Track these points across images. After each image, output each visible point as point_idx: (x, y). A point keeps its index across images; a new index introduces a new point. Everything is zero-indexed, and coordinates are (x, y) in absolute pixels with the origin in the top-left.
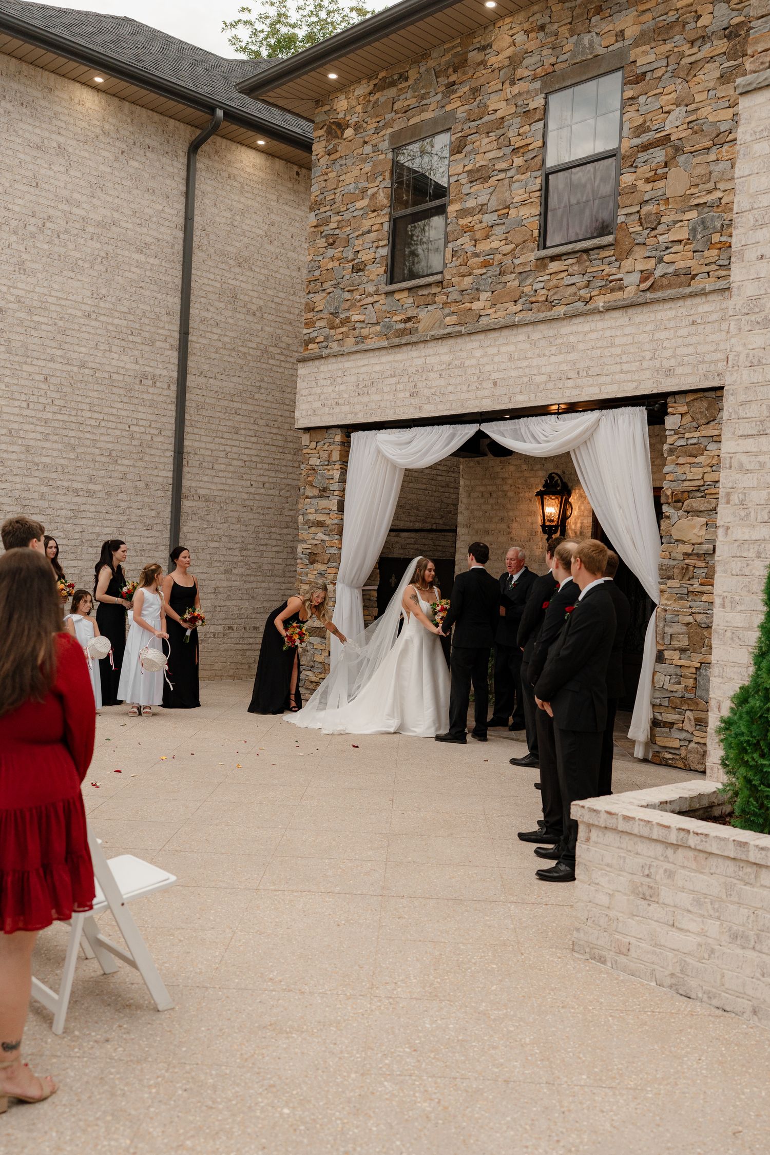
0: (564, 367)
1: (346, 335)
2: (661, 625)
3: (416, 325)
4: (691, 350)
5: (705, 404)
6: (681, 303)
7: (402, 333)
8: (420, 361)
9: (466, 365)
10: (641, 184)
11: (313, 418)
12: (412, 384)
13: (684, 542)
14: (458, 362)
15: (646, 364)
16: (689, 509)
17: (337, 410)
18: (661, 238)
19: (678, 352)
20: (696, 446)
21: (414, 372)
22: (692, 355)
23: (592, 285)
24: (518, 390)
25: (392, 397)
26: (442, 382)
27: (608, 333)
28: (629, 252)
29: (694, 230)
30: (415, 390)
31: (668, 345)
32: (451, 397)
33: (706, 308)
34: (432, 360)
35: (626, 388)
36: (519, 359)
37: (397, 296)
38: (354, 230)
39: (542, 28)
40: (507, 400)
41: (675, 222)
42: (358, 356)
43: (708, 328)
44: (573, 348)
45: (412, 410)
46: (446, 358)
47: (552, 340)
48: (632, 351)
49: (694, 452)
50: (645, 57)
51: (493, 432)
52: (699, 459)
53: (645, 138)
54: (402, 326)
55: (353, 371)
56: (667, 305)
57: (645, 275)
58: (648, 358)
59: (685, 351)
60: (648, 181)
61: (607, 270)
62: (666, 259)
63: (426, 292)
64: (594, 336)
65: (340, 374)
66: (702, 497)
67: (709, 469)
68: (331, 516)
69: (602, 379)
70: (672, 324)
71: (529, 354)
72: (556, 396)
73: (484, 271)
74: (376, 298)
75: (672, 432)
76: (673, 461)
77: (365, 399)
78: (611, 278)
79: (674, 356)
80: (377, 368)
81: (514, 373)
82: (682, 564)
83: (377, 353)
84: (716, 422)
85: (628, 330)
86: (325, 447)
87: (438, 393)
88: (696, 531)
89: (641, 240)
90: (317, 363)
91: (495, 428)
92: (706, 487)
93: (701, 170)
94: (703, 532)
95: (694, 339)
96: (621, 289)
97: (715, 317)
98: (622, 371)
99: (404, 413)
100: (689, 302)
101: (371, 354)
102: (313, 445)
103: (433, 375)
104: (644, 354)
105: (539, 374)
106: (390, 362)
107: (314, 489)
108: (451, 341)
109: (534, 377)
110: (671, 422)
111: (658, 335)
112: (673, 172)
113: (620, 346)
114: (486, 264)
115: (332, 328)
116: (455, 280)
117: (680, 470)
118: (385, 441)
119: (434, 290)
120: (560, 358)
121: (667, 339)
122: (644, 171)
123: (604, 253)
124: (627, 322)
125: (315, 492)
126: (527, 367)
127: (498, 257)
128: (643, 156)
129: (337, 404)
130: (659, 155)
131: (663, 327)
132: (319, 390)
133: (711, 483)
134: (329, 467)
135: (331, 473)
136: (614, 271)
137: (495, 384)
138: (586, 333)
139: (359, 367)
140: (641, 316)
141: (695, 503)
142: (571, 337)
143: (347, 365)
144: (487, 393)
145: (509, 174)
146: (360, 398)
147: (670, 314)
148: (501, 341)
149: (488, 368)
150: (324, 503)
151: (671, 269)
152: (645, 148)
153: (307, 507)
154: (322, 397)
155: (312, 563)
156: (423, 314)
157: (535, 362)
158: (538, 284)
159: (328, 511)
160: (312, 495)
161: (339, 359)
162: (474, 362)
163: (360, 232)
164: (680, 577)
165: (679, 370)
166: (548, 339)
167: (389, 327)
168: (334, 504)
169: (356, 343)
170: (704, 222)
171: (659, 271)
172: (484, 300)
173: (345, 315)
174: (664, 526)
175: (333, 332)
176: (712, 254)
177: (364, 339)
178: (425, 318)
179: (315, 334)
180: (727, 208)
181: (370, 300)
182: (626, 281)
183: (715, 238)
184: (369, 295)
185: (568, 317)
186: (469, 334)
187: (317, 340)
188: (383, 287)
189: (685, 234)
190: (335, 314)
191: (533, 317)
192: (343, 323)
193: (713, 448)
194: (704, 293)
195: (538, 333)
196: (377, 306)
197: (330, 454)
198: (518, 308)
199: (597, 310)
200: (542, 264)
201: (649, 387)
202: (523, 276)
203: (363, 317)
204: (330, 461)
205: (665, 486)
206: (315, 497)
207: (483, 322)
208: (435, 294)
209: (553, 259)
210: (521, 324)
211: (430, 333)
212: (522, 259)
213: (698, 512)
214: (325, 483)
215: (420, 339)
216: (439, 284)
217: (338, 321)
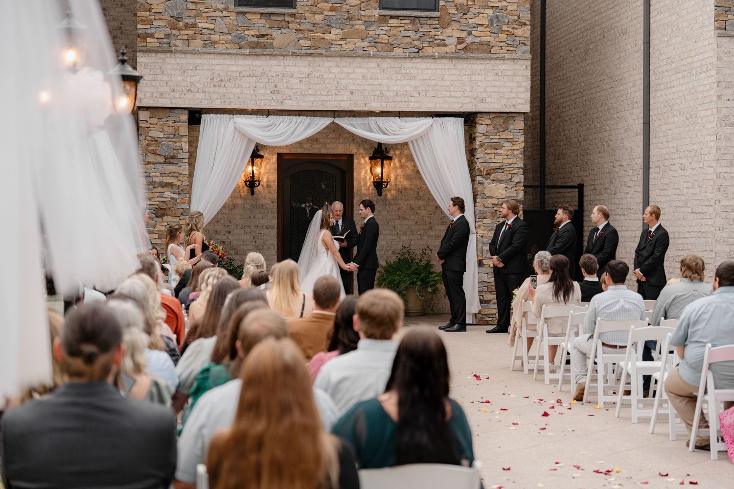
0: (408, 88)
1: (191, 37)
2: (480, 245)
3: (270, 41)
4: (496, 89)
5: (502, 120)
6: (488, 61)
7: (256, 45)
8: (280, 69)
9: (324, 77)
11: (160, 100)
12: (273, 85)
13: (491, 197)
14: (318, 74)
15: (467, 94)
16: (495, 179)
17: (191, 95)
18: (470, 21)
19: (488, 89)
20: (497, 143)
21: (274, 75)
22: (497, 92)
23: (423, 39)
24: (372, 99)
25: (252, 92)
26: (303, 86)
27: (439, 72)
28: (449, 25)
29: (491, 21)
30: (276, 89)
31: (481, 85)
32: (312, 98)
33: (504, 67)
34: (290, 70)
35: (454, 107)
36: (371, 79)
37: (249, 16)
40: (362, 105)
41: (479, 13)
42: (212, 56)
43: (506, 79)
45: (273, 103)
46: (306, 70)
47: (398, 70)
48: (457, 85)
49: (496, 147)
51: (347, 124)
52: (499, 151)
54: (256, 39)
55: (206, 67)
56: (479, 62)
57: (460, 41)
58: (468, 90)
59: (492, 89)
61: (433, 32)
62: (474, 33)
63: (280, 18)
64: (429, 72)
65: (191, 67)
66: (502, 172)
67: (506, 157)
68: (180, 178)
69: (437, 99)
70: (483, 73)
71: (379, 77)
72: (403, 106)
73: (334, 13)
74: (225, 14)
75: (482, 135)
76: (482, 151)
77: (223, 90)
78: (436, 37)
79: (485, 92)
80: (234, 68)
81: (368, 88)
82: (491, 210)
83: (234, 57)
84: (508, 130)
85: (453, 72)
86: (170, 123)
87: (299, 93)
88: (500, 191)
89: (455, 18)
90: (162, 55)
91: (347, 122)
92: (505, 167)
94: (504, 192)
95: (498, 84)
96: (445, 45)
97: (509, 73)
98: (451, 96)
99: (265, 105)
100: (493, 62)
101: (227, 57)
102: (154, 121)
103: (292, 80)
104: (465, 88)
105: (388, 91)
106: (249, 65)
107: (158, 157)
108: (310, 59)
109: (384, 92)
110: (481, 129)
111: (474, 78)
113: (448, 80)
114: (334, 9)
115: (174, 28)
116: (307, 15)
117: (488, 157)
118: (249, 124)
119: (287, 18)
120: (405, 82)
121: (480, 81)
123: (430, 22)
124: (453, 67)
125: (162, 160)
126: (378, 85)
127: (346, 7)
129: (190, 91)
131: (477, 74)
132: (166, 78)
133: (507, 165)
134: (174, 140)
135: (178, 144)
136: (439, 34)
137: (352, 93)
138: (423, 69)
139: (213, 65)
140: (462, 65)
141: (499, 176)
142: (412, 70)
143: (198, 61)
144: (345, 98)
146: (216, 89)
147: (482, 67)
148: (355, 65)
149: (344, 81)
150: (170, 168)
151: (477, 40)
153: (151, 171)
154: (171, 84)
155: (161, 216)
156: (276, 34)
157: (385, 83)
158: (381, 32)
159: (177, 175)
160: (156, 162)
161: (189, 56)
162: (332, 76)
164: (492, 218)
165: (489, 100)
166: (395, 69)
167: (241, 38)
168: (184, 169)
169: (205, 46)
170: (497, 17)
171: (469, 40)
172: (335, 34)
173: (190, 21)
174: (479, 188)
175: (176, 32)
176: (503, 36)
177: (214, 43)
178: (279, 37)
179: (153, 31)
180: (511, 13)
181: (218, 14)
182: (447, 42)
183: (505, 28)
184: (218, 10)
185: (411, 58)
186: (327, 56)
187: (156, 36)
188: (232, 7)
189: (485, 22)
190: (178, 19)
191: (385, 54)
192: (187, 26)
193: (507, 145)
194: (503, 59)
195: (386, 64)
196: (227, 20)
197: (177, 130)
198: (366, 44)
199: (433, 57)
200: (384, 19)
201: (469, 108)
202: (368, 23)
203: (212, 26)
204: (176, 135)
205: (478, 165)
206: (160, 163)
207: (334, 48)
208: (288, 22)
209: (392, 17)
210: (374, 57)
211: (291, 50)
212: (367, 12)
213: (500, 181)
214: (172, 153)
215: (283, 53)
216: (293, 15)
217: (181, 24)
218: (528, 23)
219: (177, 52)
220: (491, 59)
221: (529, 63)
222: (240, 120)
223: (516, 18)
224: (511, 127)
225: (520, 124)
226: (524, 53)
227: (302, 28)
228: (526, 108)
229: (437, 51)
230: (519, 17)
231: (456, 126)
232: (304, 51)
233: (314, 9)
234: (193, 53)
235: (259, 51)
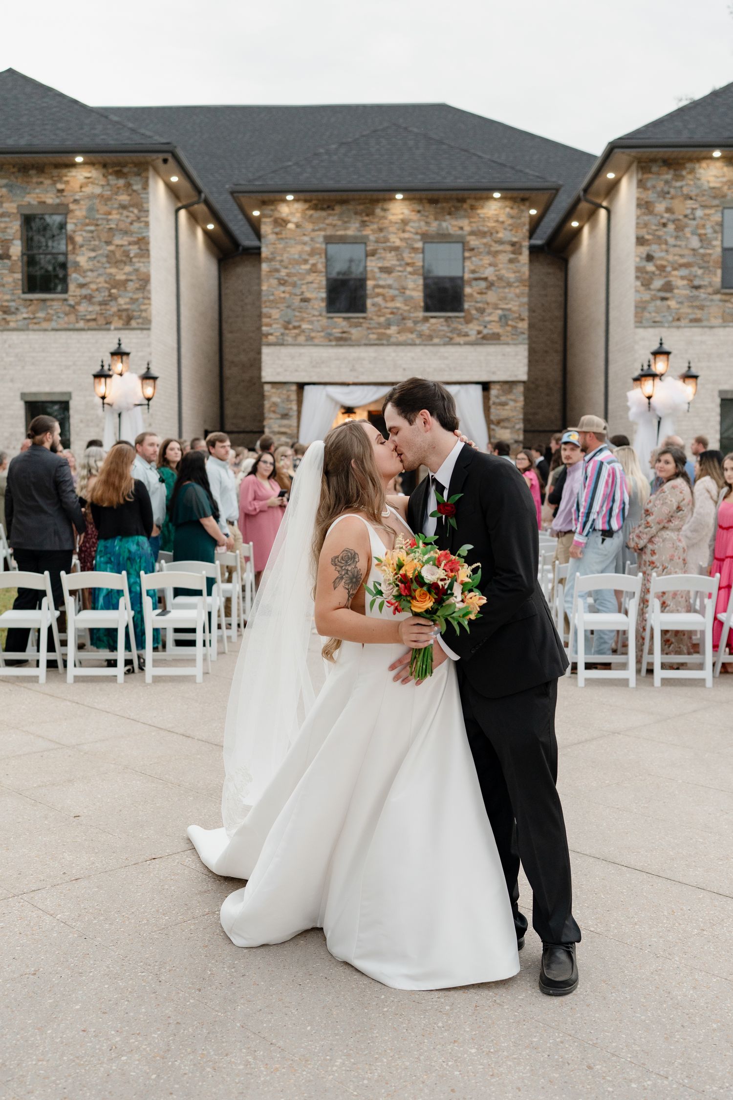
0: (442, 366)
1: (297, 335)
3: (350, 336)
4: (503, 365)
5: (508, 387)
6: (498, 346)
7: (340, 339)
8: (356, 354)
9: (386, 359)
10: (475, 295)
12: (351, 365)
14: (381, 358)
15: (483, 369)
16: (503, 426)
17: (297, 374)
18: (486, 318)
19: (498, 365)
20: (505, 402)
21: (353, 359)
22: (504, 367)
23: (454, 332)
25: (337, 370)
26: (372, 366)
27: (464, 354)
28: (471, 321)
29: (501, 318)
30: (353, 368)
31: (493, 362)
32: (377, 374)
33: (509, 349)
34: (363, 355)
35: (474, 378)
36: (418, 360)
37: (336, 320)
38: (301, 280)
39: (419, 212)
41: (492, 313)
42: (311, 347)
43: (511, 357)
44: (446, 358)
45: (352, 378)
46: (374, 355)
47: (436, 353)
48: (476, 362)
49: (504, 404)
50: (473, 242)
52: (507, 407)
53: (476, 275)
54: (340, 335)
55: (307, 354)
56: (492, 346)
57: (479, 332)
58: (484, 366)
59: (501, 365)
60: (479, 293)
62: (489, 326)
63: (356, 320)
64: (457, 354)
65: (297, 355)
66: (508, 422)
67: (511, 411)
68: (291, 428)
69: (462, 373)
70: (495, 354)
71: (423, 358)
73: (392, 316)
74: (320, 318)
75: (494, 396)
76: (495, 407)
77: (319, 370)
78: (462, 330)
79: (496, 367)
80: (326, 354)
83: (326, 347)
84: (513, 394)
85: (474, 354)
86: (285, 392)
87: (369, 371)
89: (475, 317)
90: (278, 348)
93: (502, 295)
95: (505, 361)
96: (468, 336)
97: (512, 354)
98: (472, 370)
99: (346, 379)
100: (502, 346)
101: (321, 347)
102: (274, 390)
103: (364, 362)
104: (482, 364)
106: (335, 352)
107: (277, 414)
108: (376, 348)
110: (494, 392)
111: (488, 358)
112: (490, 293)
113: (471, 359)
114: (392, 313)
115: (286, 328)
116: (375, 317)
117: (498, 412)
118: (334, 392)
119: (361, 320)
120: (440, 362)
121: (493, 360)
122: (477, 289)
123: (458, 320)
124: (474, 351)
125: (279, 416)
126: (422, 363)
127: (401, 311)
128: (474, 283)
129: (296, 371)
130: (483, 284)
131: (490, 355)
132: (281, 362)
133: (511, 417)
134: (287, 403)
135: (290, 406)
136: (464, 328)
137: (404, 370)
138: (453, 352)
139: (312, 353)
140: (480, 349)
141: (506, 424)
142: (446, 353)
143: (302, 351)
144: (400, 373)
145: (405, 274)
146: (314, 369)
147: (494, 350)
148: (407, 350)
149: (399, 362)
150: (285, 422)
151: (490, 332)
152: (476, 279)
153: (272, 424)
154: (284, 366)
156: (354, 331)
157: (427, 362)
158: (425, 328)
159: (289, 426)
160: (275, 417)
161: (296, 347)
162: (390, 357)
163: (305, 282)
165: (499, 374)
166: (434, 352)
167: (330, 334)
168: (294, 422)
169: (307, 340)
170: (505, 316)
171: (485, 331)
172: (393, 330)
173: (296, 324)
174: (492, 433)
175: (287, 332)
176: (509, 329)
177: (312, 338)
178: (355, 333)
179: (271, 331)
180: (514, 312)
181: (315, 318)
182: (470, 333)
183: (510, 323)
184: (314, 316)
185: (445, 344)
186: (388, 345)
187: (275, 334)
188: (324, 313)
189: (496, 318)
190: (289, 322)
191: (425, 343)
192: (295, 328)
193: (512, 404)
194: (508, 344)
195: (428, 349)
196: (321, 323)
197: (289, 396)
198: (414, 336)
199: (459, 344)
200: (426, 319)
201: (484, 378)
202: (416, 323)
203: (310, 327)
204: (288, 400)
205: (492, 417)
206: (277, 419)
207: (393, 340)
208: (361, 323)
209: (432, 317)
210: (420, 345)
211: (364, 342)
212: (416, 314)
213: (506, 428)
214: (285, 412)
215: (357, 344)
216: (364, 318)
217: (291, 326)
218: (526, 318)
219: (288, 345)
220: (500, 344)
221: (526, 347)
222: (331, 389)
223: (517, 315)
224: (515, 391)
225: (520, 389)
226: (524, 339)
227: (371, 326)
228: (524, 377)
229: (462, 340)
230: (520, 315)
231: (477, 390)
232: (372, 342)
233: (379, 313)
234: (300, 345)
235: (342, 343)
